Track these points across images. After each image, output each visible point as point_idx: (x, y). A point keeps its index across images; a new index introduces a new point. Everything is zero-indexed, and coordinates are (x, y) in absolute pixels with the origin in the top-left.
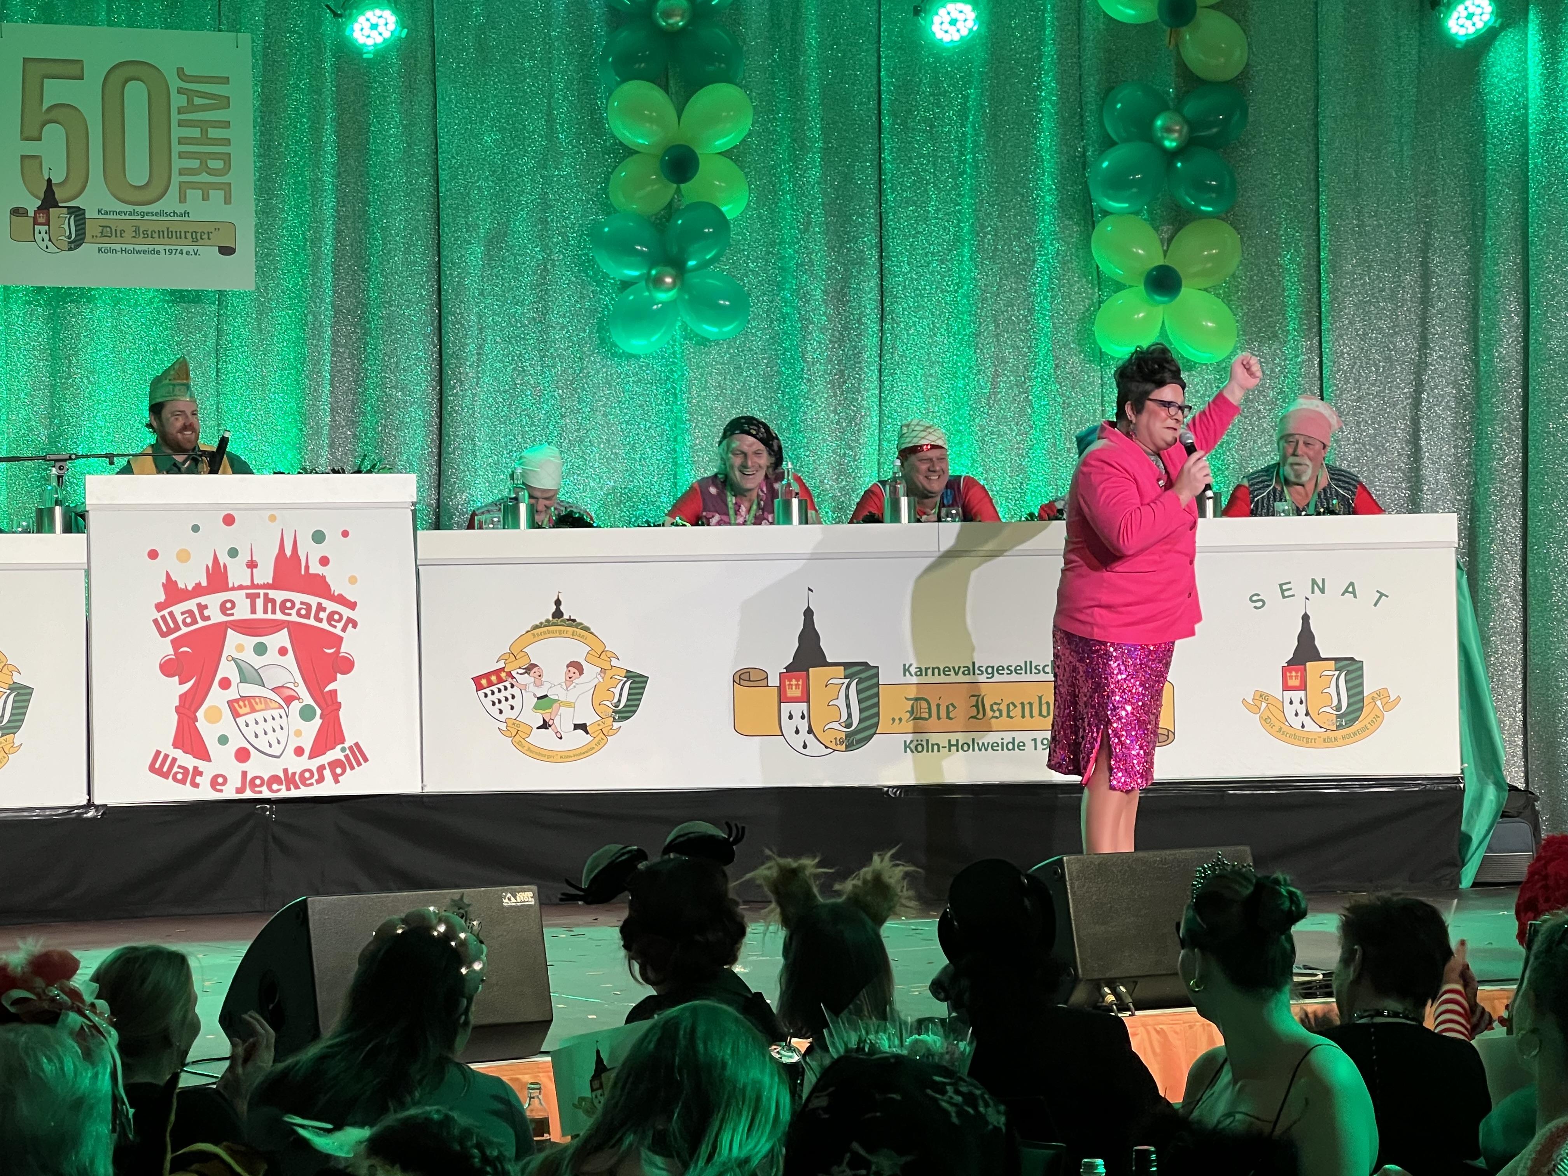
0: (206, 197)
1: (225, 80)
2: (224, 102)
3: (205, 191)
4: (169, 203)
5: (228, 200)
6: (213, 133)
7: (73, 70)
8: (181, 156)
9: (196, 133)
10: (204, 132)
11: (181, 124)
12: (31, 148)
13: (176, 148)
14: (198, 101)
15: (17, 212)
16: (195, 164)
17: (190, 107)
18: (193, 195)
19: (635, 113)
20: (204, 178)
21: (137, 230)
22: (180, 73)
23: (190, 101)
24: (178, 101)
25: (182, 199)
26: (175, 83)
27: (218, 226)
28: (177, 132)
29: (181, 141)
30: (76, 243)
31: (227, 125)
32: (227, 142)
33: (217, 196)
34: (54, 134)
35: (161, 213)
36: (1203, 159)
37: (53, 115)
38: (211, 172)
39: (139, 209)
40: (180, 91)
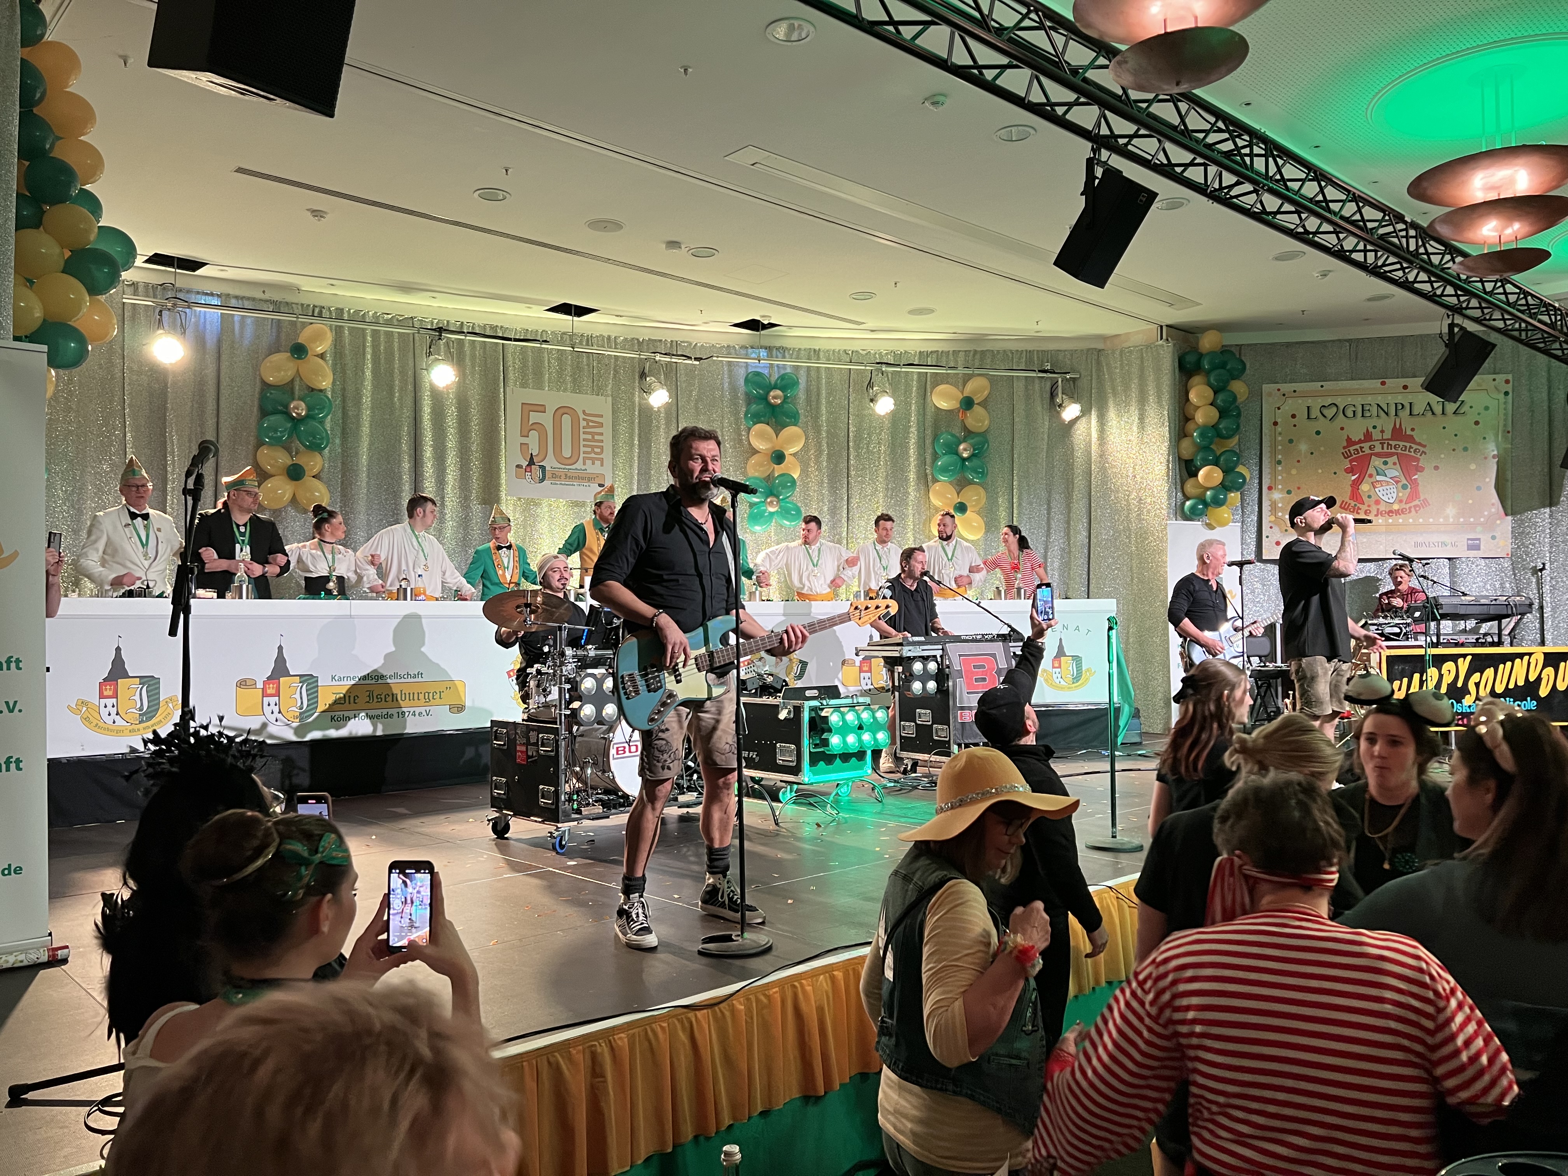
0: (593, 464)
1: (601, 416)
2: (601, 425)
3: (593, 460)
4: (579, 465)
5: (602, 465)
6: (596, 437)
7: (541, 409)
8: (584, 446)
9: (590, 437)
10: (593, 437)
11: (584, 433)
12: (524, 440)
13: (582, 443)
14: (591, 424)
15: (518, 466)
16: (589, 449)
17: (588, 426)
18: (589, 462)
19: (761, 436)
20: (593, 455)
21: (566, 475)
22: (584, 412)
23: (588, 424)
24: (583, 423)
25: (584, 464)
26: (582, 416)
27: (598, 475)
28: (582, 436)
29: (584, 440)
30: (542, 480)
31: (601, 434)
32: (602, 441)
33: (598, 463)
34: (534, 434)
35: (576, 469)
36: (976, 462)
37: (534, 427)
38: (596, 453)
39: (567, 467)
40: (584, 419)
